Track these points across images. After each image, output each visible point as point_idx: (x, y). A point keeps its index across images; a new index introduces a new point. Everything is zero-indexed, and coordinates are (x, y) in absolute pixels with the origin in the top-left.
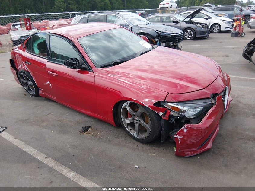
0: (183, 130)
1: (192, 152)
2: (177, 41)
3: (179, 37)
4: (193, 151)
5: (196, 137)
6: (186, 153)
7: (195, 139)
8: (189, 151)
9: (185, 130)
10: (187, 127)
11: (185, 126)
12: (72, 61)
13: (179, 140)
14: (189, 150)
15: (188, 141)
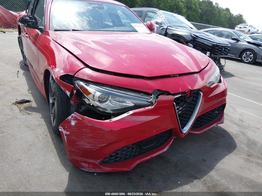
0: (69, 122)
1: (91, 166)
2: (217, 52)
3: (220, 48)
4: (93, 164)
5: (91, 140)
6: (82, 164)
7: (89, 143)
8: (85, 162)
9: (73, 123)
10: (75, 119)
11: (72, 115)
12: (28, 18)
13: (65, 137)
14: (86, 160)
15: (80, 143)
